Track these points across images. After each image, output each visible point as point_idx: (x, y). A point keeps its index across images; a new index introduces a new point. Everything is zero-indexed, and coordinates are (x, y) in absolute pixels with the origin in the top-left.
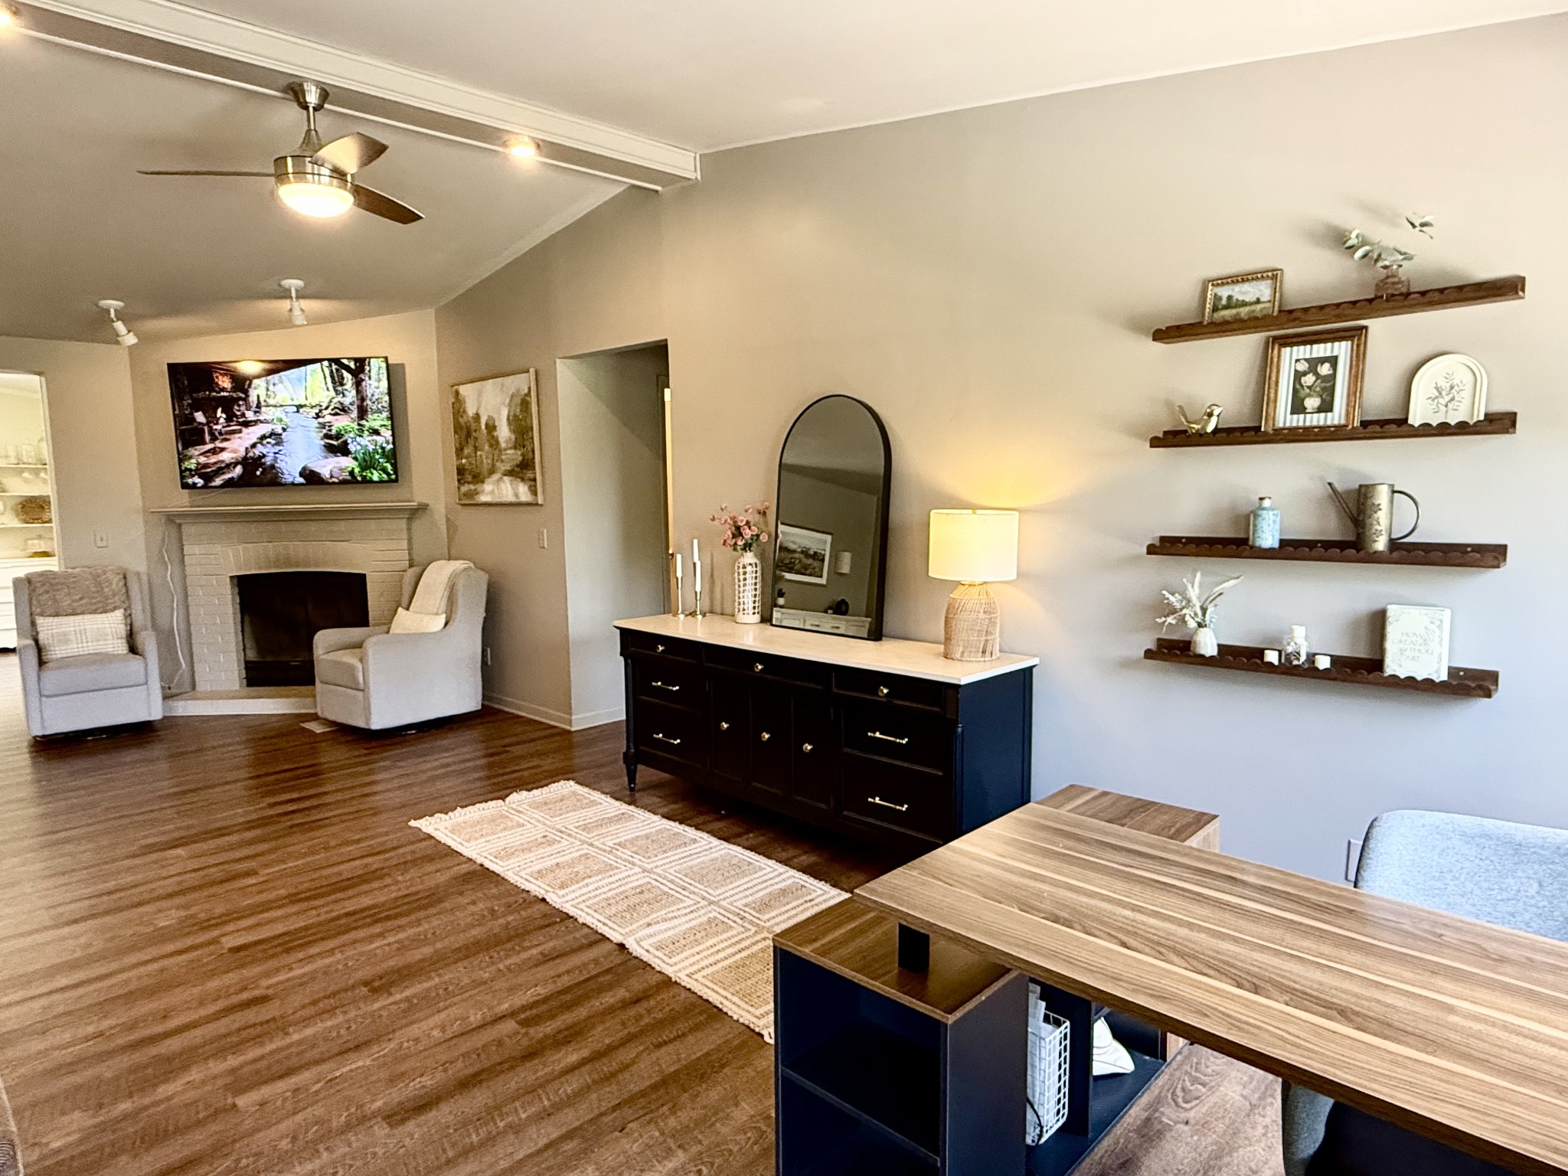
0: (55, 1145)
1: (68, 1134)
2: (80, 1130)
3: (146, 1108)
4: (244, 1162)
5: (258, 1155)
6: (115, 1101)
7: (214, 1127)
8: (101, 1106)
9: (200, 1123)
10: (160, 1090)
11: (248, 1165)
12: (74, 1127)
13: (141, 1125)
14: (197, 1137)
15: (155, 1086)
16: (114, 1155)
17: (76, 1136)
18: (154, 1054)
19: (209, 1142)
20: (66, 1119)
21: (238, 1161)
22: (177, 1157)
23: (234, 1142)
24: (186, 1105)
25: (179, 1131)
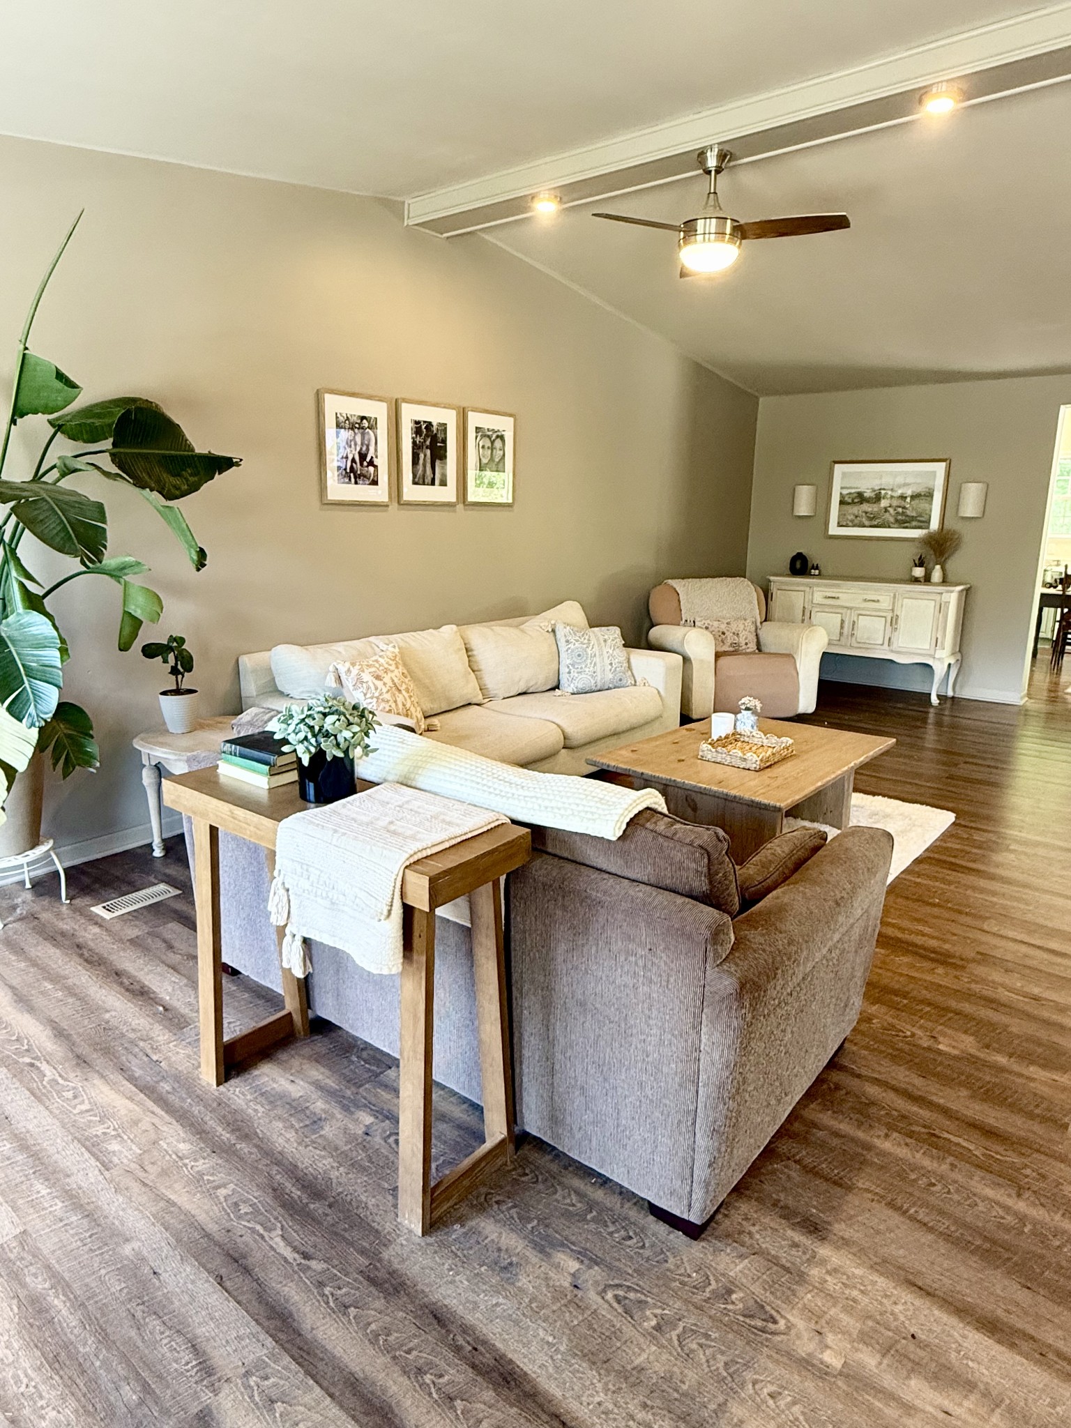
0: (941, 1047)
1: (954, 1047)
2: (963, 1051)
3: (1010, 1072)
4: (1028, 1171)
5: (1043, 1177)
6: (998, 1051)
7: (1037, 1127)
8: (988, 1047)
9: (1031, 1116)
10: (1031, 1068)
11: (1027, 1176)
12: (962, 1046)
13: (997, 1080)
14: (1019, 1123)
15: (1032, 1063)
16: (960, 1084)
17: (956, 1052)
18: (1055, 1040)
19: (1022, 1133)
20: (964, 1037)
21: (1026, 1166)
22: (991, 1121)
23: (1038, 1151)
24: (1035, 1095)
25: (1014, 1108)
